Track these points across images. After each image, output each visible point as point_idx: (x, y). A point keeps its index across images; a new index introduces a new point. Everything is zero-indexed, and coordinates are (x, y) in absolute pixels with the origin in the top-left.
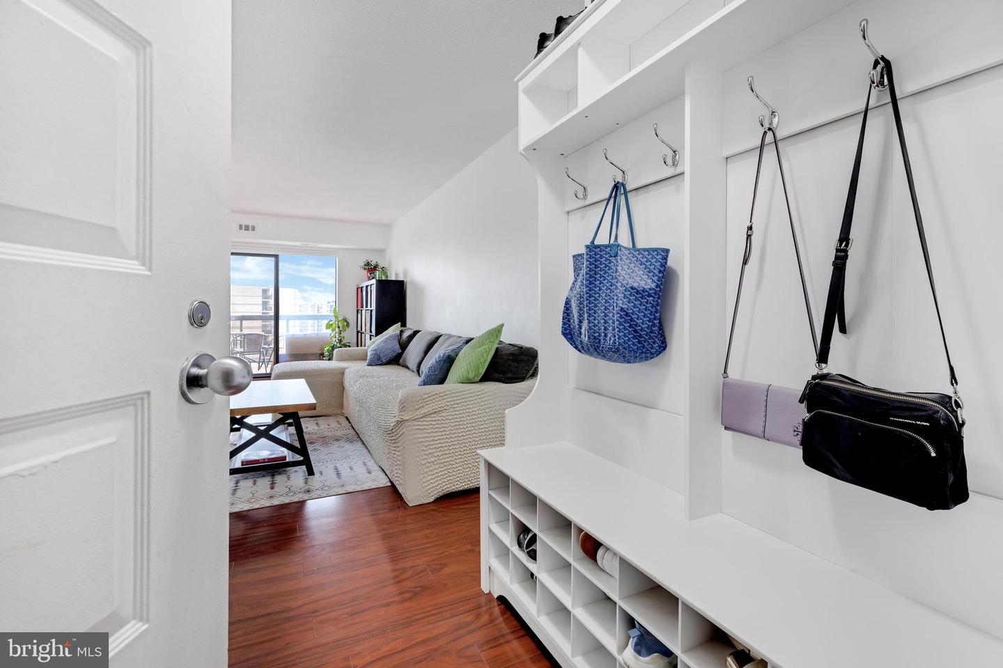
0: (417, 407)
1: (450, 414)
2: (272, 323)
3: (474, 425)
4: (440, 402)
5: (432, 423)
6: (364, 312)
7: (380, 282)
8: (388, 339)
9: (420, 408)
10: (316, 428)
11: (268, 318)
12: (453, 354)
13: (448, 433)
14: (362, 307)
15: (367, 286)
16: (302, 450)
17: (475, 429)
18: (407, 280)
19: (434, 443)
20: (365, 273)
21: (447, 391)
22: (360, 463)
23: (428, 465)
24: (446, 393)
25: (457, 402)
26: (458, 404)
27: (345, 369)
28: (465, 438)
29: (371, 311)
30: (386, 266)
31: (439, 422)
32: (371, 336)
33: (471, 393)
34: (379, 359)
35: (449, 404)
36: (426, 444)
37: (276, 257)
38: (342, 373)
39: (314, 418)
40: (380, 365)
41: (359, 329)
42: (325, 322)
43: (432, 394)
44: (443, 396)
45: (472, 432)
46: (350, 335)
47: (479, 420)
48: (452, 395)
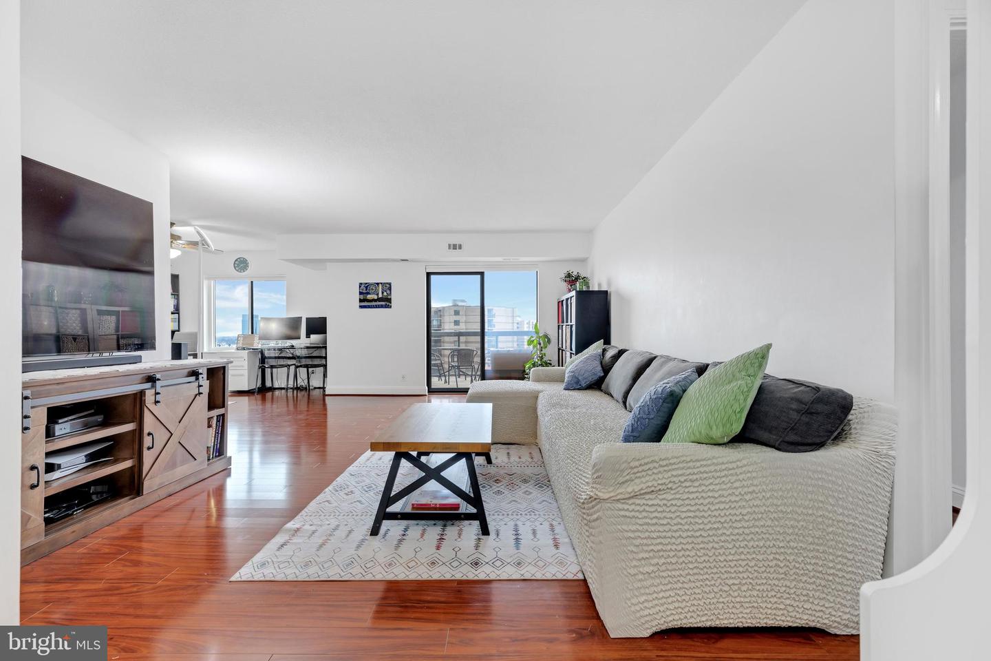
0: (621, 480)
1: (678, 496)
2: (478, 339)
3: (722, 520)
4: (660, 476)
5: (647, 508)
6: (564, 326)
7: (580, 294)
8: (587, 359)
9: (626, 481)
10: (505, 459)
11: (474, 334)
12: (677, 390)
13: (675, 528)
14: (563, 322)
15: (567, 299)
16: (476, 501)
17: (725, 528)
18: (611, 290)
19: (649, 542)
20: (565, 286)
21: (673, 458)
22: (546, 526)
23: (641, 577)
24: (672, 461)
25: (691, 477)
26: (692, 481)
27: (539, 392)
28: (706, 540)
29: (571, 326)
30: (588, 276)
31: (659, 509)
32: (571, 353)
33: (717, 464)
34: (578, 382)
35: (675, 479)
36: (638, 542)
37: (482, 274)
38: (535, 396)
39: (507, 446)
40: (579, 389)
41: (560, 346)
42: (526, 338)
43: (646, 461)
44: (666, 465)
45: (720, 532)
46: (551, 353)
47: (733, 512)
48: (681, 465)
